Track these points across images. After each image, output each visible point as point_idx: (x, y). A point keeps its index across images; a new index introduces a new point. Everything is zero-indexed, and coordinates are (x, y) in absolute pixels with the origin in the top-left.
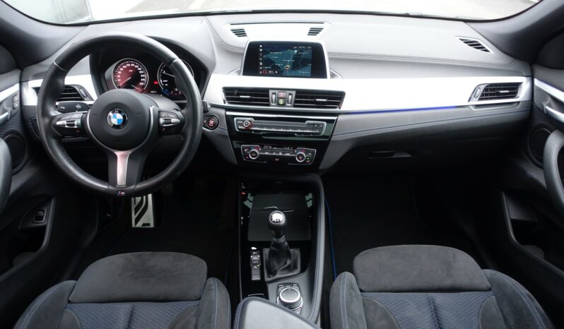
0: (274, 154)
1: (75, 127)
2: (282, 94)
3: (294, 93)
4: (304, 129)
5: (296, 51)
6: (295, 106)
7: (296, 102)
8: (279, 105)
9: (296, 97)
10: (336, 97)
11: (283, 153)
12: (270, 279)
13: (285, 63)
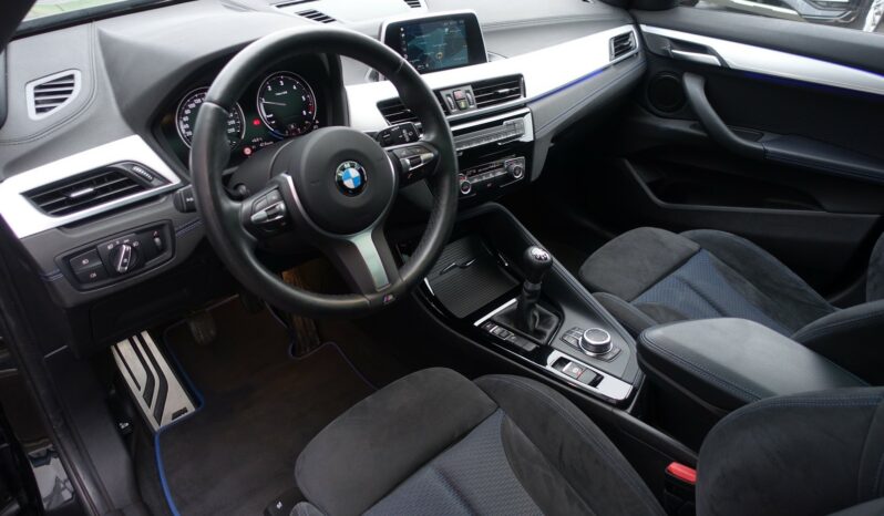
0: (484, 178)
1: (279, 217)
2: (459, 94)
3: (470, 88)
4: (506, 133)
5: (447, 30)
6: (479, 107)
7: (478, 100)
8: (461, 109)
9: (476, 93)
10: (514, 83)
11: (494, 173)
12: (546, 339)
13: (436, 50)
